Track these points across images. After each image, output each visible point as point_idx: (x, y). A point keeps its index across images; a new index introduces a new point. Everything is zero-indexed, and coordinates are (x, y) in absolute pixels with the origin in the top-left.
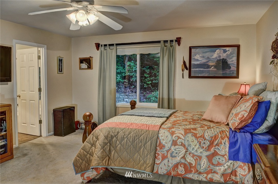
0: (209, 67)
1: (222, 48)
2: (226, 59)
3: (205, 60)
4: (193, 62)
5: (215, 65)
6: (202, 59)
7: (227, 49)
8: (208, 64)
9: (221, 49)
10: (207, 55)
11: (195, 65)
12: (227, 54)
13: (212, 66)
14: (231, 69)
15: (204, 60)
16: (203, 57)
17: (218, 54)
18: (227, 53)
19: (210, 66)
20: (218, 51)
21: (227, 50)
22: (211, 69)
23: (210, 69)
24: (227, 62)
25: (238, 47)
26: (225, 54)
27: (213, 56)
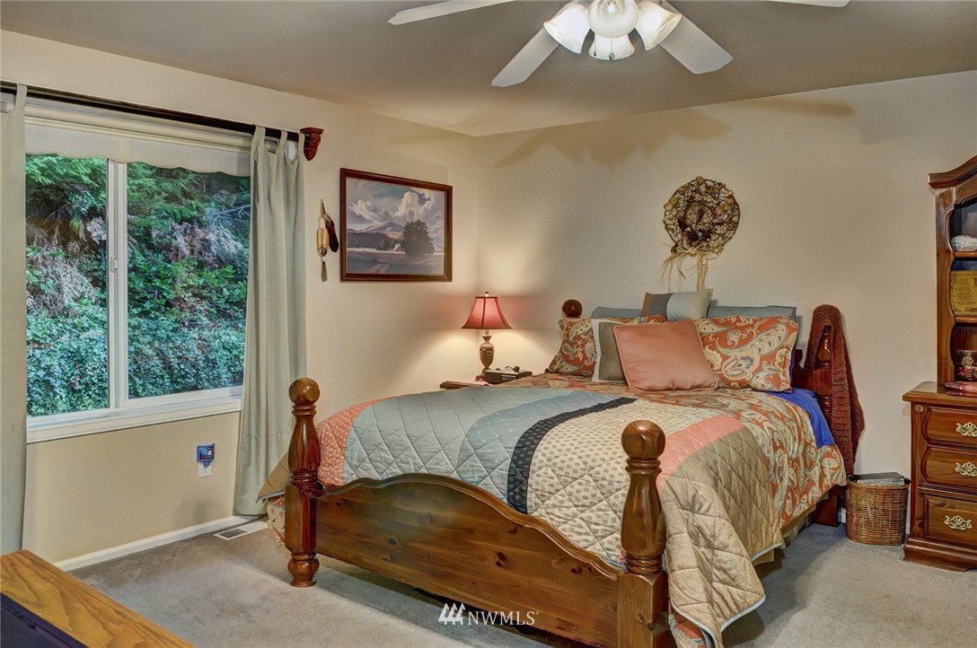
0: (388, 244)
1: (416, 189)
2: (424, 224)
3: (379, 221)
4: (350, 226)
5: (402, 238)
6: (373, 217)
7: (427, 193)
8: (385, 233)
9: (414, 191)
10: (384, 203)
11: (354, 234)
12: (426, 209)
13: (396, 242)
14: (435, 254)
15: (376, 219)
16: (375, 210)
17: (408, 206)
18: (426, 205)
19: (392, 243)
20: (409, 196)
21: (426, 196)
22: (395, 252)
23: (391, 252)
24: (426, 233)
25: (448, 191)
26: (422, 209)
27: (398, 210)
